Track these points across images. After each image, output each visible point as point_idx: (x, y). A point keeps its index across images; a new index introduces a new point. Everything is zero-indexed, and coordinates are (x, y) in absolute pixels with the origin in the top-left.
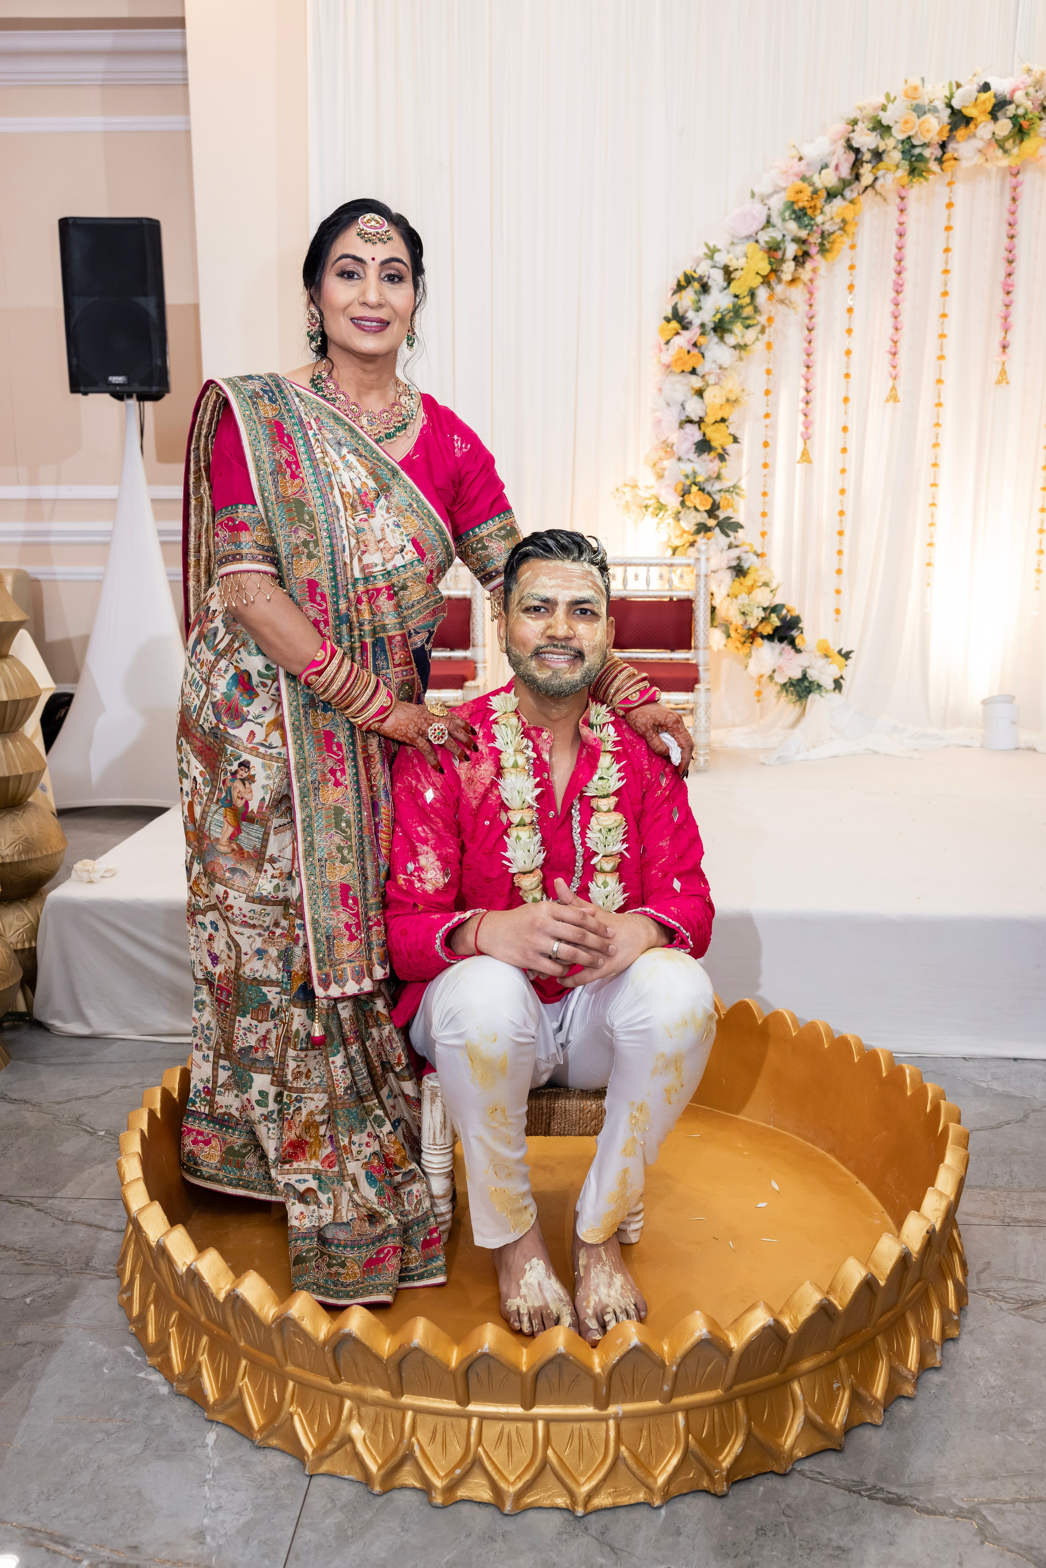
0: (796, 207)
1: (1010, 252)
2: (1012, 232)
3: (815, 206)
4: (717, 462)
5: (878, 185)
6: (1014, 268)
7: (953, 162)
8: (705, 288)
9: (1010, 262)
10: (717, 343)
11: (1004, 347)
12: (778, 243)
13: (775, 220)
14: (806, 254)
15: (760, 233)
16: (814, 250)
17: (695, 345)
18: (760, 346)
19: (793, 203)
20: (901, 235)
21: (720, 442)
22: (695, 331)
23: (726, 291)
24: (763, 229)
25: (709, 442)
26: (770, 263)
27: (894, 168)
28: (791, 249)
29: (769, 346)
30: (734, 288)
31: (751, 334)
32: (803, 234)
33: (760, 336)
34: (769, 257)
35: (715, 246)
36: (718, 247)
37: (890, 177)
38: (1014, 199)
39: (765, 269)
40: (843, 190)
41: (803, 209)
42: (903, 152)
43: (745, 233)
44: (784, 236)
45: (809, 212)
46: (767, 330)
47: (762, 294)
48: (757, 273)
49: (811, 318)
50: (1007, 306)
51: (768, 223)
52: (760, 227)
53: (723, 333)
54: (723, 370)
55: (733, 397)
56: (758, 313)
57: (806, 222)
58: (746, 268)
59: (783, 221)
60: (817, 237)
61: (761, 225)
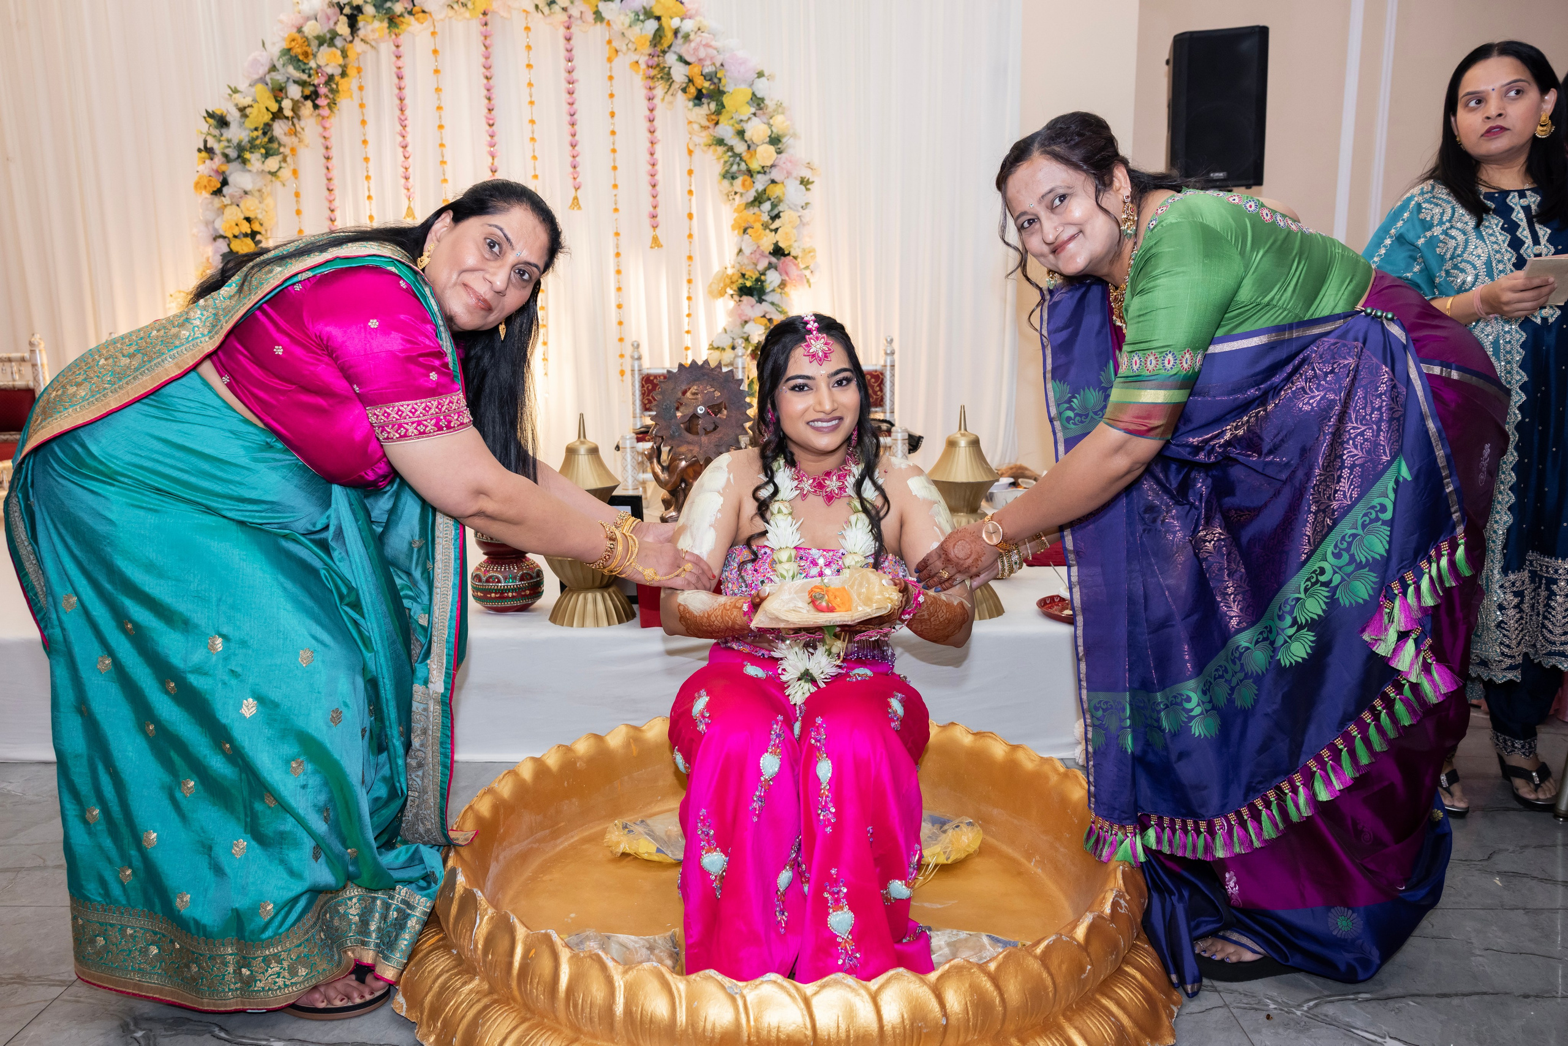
0: (293, 53)
1: (488, 90)
2: (488, 74)
3: (307, 53)
5: (361, 33)
6: (493, 105)
7: (421, 15)
8: (222, 122)
9: (489, 99)
10: (239, 171)
12: (281, 85)
13: (279, 65)
14: (316, 94)
15: (267, 77)
16: (323, 90)
17: (217, 172)
18: (286, 173)
19: (289, 50)
20: (400, 77)
22: (218, 160)
23: (243, 125)
24: (268, 74)
26: (277, 101)
27: (370, 20)
28: (295, 92)
29: (295, 172)
30: (250, 124)
31: (273, 163)
32: (305, 77)
33: (283, 165)
34: (274, 96)
35: (234, 86)
36: (239, 88)
37: (369, 28)
38: (486, 47)
39: (274, 107)
40: (332, 39)
41: (297, 57)
42: (374, 5)
43: (256, 77)
44: (288, 79)
45: (301, 58)
46: (288, 159)
47: (279, 129)
48: (267, 109)
49: (327, 148)
50: (492, 136)
51: (273, 68)
52: (267, 72)
53: (244, 162)
54: (246, 193)
55: (252, 216)
56: (280, 144)
57: (303, 67)
58: (255, 105)
59: (284, 65)
60: (323, 80)
61: (266, 69)
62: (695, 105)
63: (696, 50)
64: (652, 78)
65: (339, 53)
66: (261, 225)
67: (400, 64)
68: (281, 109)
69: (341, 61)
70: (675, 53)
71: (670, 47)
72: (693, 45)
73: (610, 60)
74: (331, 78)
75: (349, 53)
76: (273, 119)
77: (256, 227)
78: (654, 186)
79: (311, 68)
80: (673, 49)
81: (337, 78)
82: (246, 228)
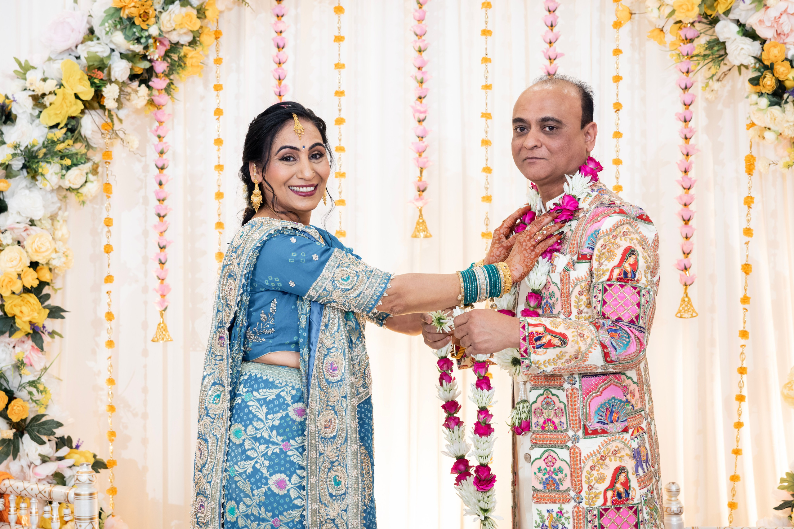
0: (124, 14)
3: (146, 13)
4: (29, 343)
6: (427, 90)
8: (8, 117)
10: (26, 187)
11: (422, 190)
12: (102, 60)
13: (98, 31)
14: (150, 71)
15: (80, 47)
16: (161, 67)
18: (93, 189)
19: (119, 10)
20: (279, 47)
21: (28, 319)
23: (37, 121)
24: (82, 43)
25: (13, 318)
26: (92, 84)
28: (121, 69)
29: (107, 188)
30: (48, 117)
31: (76, 176)
32: (138, 48)
33: (91, 177)
34: (90, 78)
35: (26, 61)
36: (32, 64)
38: (420, 4)
39: (88, 93)
41: (130, 19)
43: (63, 46)
44: (113, 50)
45: (137, 21)
46: (100, 170)
47: (91, 124)
48: (77, 97)
49: (162, 153)
50: (421, 138)
51: (91, 35)
52: (80, 41)
53: (34, 174)
54: (32, 223)
55: (41, 261)
56: (88, 146)
57: (137, 34)
58: (59, 91)
59: (107, 33)
60: (162, 50)
61: (80, 37)
62: (772, 104)
63: (777, 20)
64: (690, 56)
65: (195, 12)
66: (50, 270)
67: (281, 27)
68: (98, 96)
69: (196, 24)
70: (738, 22)
71: (727, 13)
72: (773, 13)
73: (617, 25)
74: (175, 47)
75: (207, 13)
76: (83, 112)
77: (46, 276)
78: (687, 221)
79: (149, 36)
80: (731, 16)
81: (185, 50)
82: (31, 280)
